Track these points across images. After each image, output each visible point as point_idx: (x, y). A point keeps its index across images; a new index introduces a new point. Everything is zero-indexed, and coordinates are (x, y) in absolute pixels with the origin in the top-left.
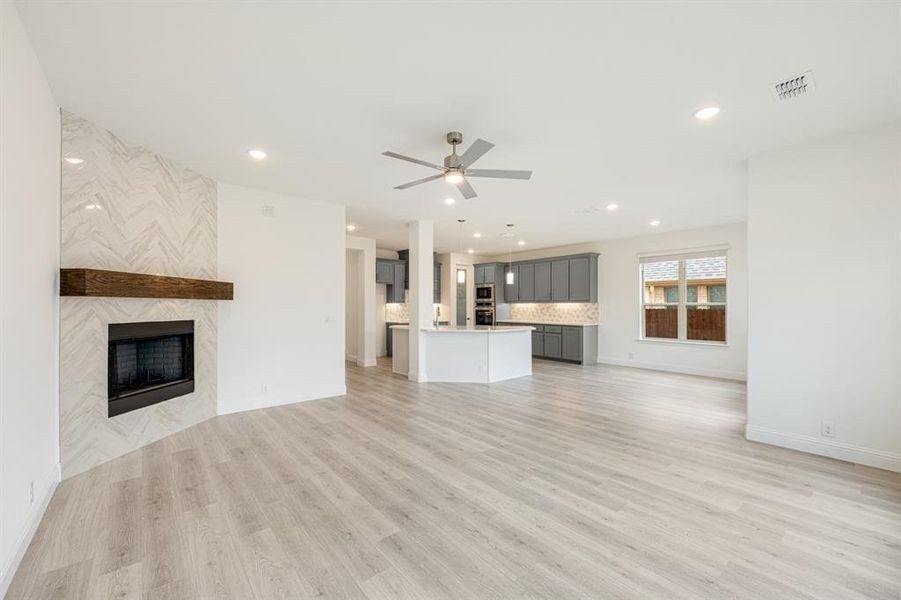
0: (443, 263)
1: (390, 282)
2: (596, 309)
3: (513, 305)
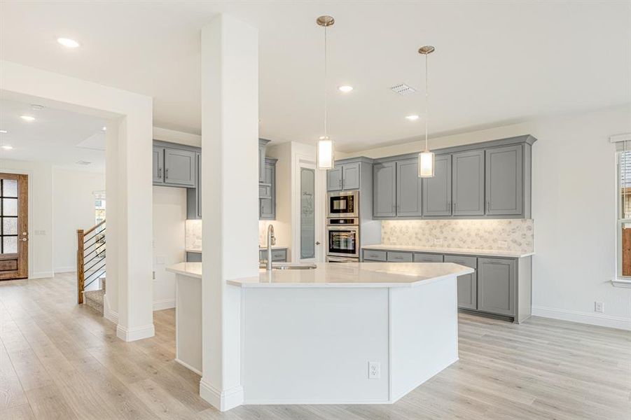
0: (279, 158)
1: (192, 184)
2: (530, 228)
3: (385, 223)
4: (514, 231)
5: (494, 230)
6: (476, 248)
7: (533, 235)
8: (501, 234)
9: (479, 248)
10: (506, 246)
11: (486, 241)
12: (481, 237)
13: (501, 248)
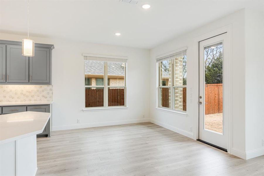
4: (43, 91)
5: (32, 91)
6: (21, 101)
7: (52, 93)
8: (36, 93)
9: (23, 101)
10: (39, 99)
11: (27, 96)
12: (24, 95)
13: (36, 100)
